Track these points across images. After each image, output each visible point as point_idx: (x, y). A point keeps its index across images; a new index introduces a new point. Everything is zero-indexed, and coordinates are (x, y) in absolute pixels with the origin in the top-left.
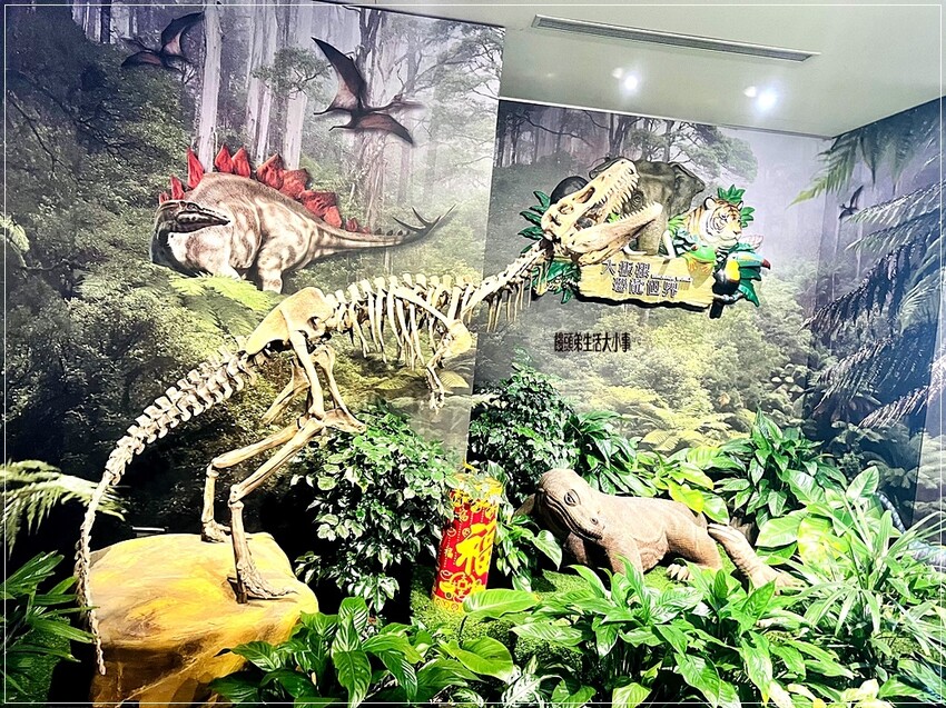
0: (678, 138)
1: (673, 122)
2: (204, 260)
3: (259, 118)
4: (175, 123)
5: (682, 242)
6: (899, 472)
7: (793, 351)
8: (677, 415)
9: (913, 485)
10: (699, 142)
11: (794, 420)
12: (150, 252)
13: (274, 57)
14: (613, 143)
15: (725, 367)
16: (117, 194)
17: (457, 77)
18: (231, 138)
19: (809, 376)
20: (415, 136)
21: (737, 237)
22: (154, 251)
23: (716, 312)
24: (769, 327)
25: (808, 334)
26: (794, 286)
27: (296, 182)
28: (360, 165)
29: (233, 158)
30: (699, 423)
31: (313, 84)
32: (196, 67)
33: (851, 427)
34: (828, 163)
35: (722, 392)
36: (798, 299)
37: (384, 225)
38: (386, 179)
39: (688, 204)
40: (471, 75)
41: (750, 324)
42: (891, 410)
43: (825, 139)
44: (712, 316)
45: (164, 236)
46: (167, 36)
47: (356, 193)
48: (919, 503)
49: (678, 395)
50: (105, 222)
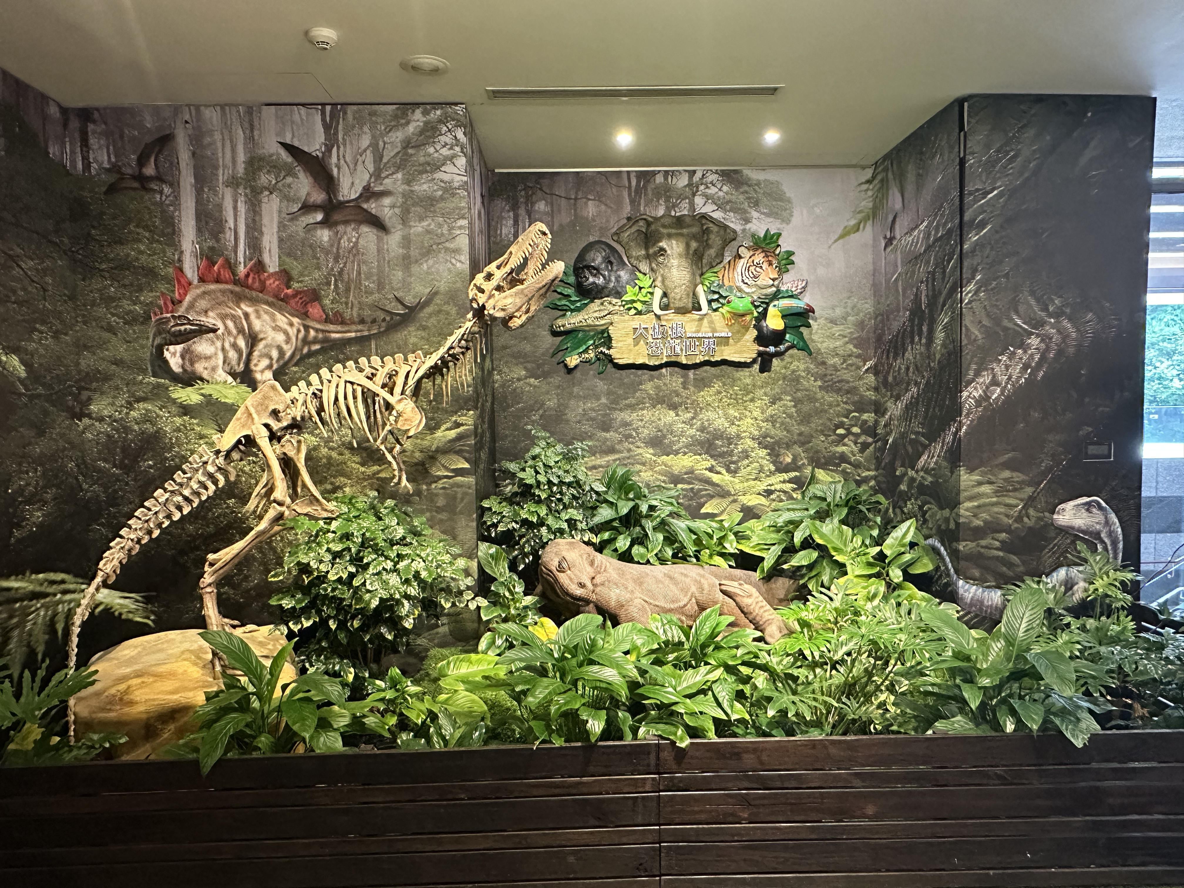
0: (702, 187)
1: (694, 172)
2: (200, 368)
3: (236, 225)
4: (158, 241)
5: (716, 296)
6: (946, 512)
7: (856, 398)
8: (736, 480)
9: (957, 524)
10: (725, 188)
11: (866, 474)
12: (149, 366)
13: (243, 166)
14: (632, 202)
15: (782, 424)
16: (113, 315)
17: (422, 159)
18: (212, 249)
19: (876, 422)
20: (388, 223)
21: (776, 283)
22: (153, 366)
23: (765, 367)
24: (825, 375)
25: (871, 379)
26: (848, 329)
27: (277, 283)
28: (336, 259)
29: (216, 268)
30: (762, 486)
31: (283, 186)
32: (171, 185)
33: (911, 473)
34: (870, 193)
35: (782, 451)
36: (855, 342)
37: (367, 313)
38: (364, 268)
39: (721, 255)
40: (436, 155)
41: (803, 374)
42: (937, 449)
43: (863, 168)
44: (762, 370)
45: (160, 350)
46: (142, 162)
47: (336, 286)
48: (964, 543)
49: (735, 458)
50: (104, 343)
